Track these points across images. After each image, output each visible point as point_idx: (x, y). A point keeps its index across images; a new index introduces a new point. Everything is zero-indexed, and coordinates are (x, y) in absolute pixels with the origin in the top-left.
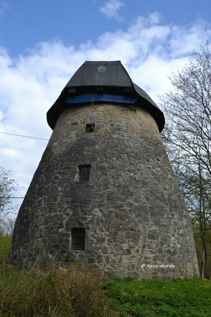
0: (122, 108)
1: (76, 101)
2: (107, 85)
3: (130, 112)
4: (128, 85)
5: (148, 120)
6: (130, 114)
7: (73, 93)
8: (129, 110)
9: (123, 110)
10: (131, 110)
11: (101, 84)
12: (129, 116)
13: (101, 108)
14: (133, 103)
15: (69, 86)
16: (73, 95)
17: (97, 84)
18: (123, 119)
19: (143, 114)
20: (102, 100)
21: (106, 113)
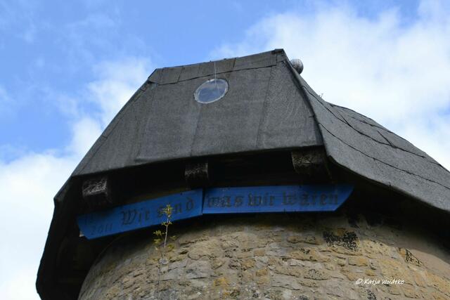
0: (292, 235)
1: (116, 225)
2: (222, 152)
3: (324, 247)
4: (305, 138)
5: (423, 273)
6: (323, 256)
7: (100, 196)
8: (320, 238)
9: (294, 242)
10: (329, 238)
11: (202, 149)
12: (318, 266)
13: (206, 245)
14: (332, 207)
15: (87, 172)
16: (102, 207)
17: (184, 152)
18: (285, 280)
19: (389, 250)
20: (207, 211)
21: (221, 259)
